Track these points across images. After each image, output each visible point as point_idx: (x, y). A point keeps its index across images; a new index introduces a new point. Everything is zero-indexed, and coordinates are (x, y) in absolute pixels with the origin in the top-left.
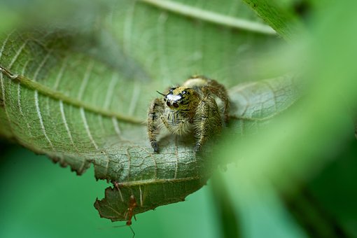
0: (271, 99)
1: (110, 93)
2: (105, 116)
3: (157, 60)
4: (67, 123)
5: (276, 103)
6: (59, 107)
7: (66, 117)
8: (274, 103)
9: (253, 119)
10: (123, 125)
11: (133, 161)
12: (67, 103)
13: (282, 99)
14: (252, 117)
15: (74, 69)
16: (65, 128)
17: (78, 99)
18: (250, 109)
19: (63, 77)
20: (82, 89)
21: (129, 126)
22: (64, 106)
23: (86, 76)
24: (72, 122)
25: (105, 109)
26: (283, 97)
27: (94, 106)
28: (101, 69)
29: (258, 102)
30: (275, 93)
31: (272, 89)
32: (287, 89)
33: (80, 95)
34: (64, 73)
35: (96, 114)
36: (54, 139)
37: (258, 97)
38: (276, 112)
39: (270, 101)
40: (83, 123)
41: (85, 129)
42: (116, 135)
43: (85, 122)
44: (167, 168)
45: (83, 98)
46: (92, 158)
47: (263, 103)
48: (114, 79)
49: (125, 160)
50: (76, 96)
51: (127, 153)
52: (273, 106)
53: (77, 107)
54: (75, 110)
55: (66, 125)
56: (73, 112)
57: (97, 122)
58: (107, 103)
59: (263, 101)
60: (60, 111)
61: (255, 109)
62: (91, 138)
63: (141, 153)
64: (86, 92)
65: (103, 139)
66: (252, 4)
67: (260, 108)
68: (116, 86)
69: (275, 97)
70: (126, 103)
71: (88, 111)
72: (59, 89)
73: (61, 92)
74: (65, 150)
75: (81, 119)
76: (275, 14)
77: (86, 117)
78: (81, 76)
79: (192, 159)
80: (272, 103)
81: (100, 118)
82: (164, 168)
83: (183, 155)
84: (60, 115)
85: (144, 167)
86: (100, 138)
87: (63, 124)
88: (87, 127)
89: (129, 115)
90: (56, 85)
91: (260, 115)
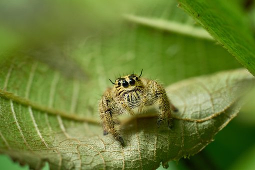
0: (207, 101)
1: (52, 91)
2: (50, 114)
3: (93, 59)
4: (18, 122)
5: (213, 105)
6: (10, 106)
7: (17, 116)
8: (211, 105)
9: (193, 120)
10: (66, 123)
11: (84, 159)
12: (16, 103)
13: (219, 102)
14: (192, 117)
15: (21, 69)
16: (17, 126)
17: (26, 98)
18: (189, 110)
19: (11, 77)
20: (28, 88)
21: (72, 124)
22: (14, 105)
23: (32, 75)
24: (22, 121)
25: (50, 107)
26: (219, 99)
27: (39, 104)
28: (44, 69)
29: (195, 103)
30: (211, 95)
31: (208, 91)
32: (222, 91)
33: (27, 94)
34: (12, 73)
35: (42, 112)
36: (8, 138)
37: (195, 98)
38: (213, 113)
39: (207, 103)
40: (32, 122)
41: (34, 127)
42: (62, 132)
43: (34, 121)
44: (115, 165)
45: (30, 97)
46: (45, 157)
47: (200, 105)
48: (56, 78)
49: (76, 158)
50: (24, 95)
51: (77, 152)
52: (211, 108)
53: (25, 106)
54: (24, 109)
55: (17, 124)
56: (22, 111)
57: (44, 120)
58: (51, 102)
59: (199, 103)
60: (11, 111)
61: (194, 111)
62: (41, 136)
63: (90, 151)
64: (31, 91)
65: (51, 137)
66: (196, 14)
67: (198, 109)
68: (58, 85)
69: (212, 100)
70: (68, 101)
71: (35, 110)
72: (8, 88)
73: (10, 91)
74: (19, 148)
75: (30, 117)
76: (220, 25)
77: (34, 115)
78: (26, 76)
79: (137, 157)
80: (209, 105)
81: (46, 116)
82: (112, 166)
83: (129, 153)
84: (11, 114)
85: (94, 165)
86: (48, 136)
87: (14, 123)
88: (36, 125)
89: (71, 113)
90: (6, 85)
91: (198, 116)
